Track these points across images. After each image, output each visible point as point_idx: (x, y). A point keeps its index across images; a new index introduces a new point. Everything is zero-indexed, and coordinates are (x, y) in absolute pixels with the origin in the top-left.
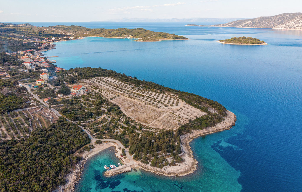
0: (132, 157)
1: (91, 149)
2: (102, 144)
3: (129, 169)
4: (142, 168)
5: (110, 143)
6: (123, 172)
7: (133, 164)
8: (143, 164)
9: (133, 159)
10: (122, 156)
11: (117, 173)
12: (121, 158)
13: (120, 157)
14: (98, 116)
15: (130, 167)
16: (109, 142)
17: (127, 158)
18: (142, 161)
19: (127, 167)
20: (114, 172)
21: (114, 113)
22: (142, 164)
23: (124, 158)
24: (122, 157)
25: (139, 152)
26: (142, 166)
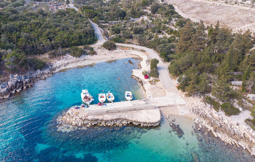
0: (175, 82)
1: (87, 54)
2: (115, 51)
3: (154, 117)
4: (205, 123)
5: (132, 51)
6: (125, 122)
7: (172, 103)
8: (214, 111)
9: (179, 88)
10: (146, 77)
11: (103, 124)
12: (141, 82)
13: (142, 78)
14: (134, 18)
15: (157, 112)
16: (133, 49)
17: (158, 83)
18: (210, 99)
19: (147, 108)
20: (90, 118)
21: (161, 14)
22: (208, 110)
23: (150, 82)
24: (147, 80)
25: (201, 71)
26: (205, 117)
